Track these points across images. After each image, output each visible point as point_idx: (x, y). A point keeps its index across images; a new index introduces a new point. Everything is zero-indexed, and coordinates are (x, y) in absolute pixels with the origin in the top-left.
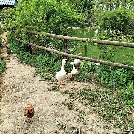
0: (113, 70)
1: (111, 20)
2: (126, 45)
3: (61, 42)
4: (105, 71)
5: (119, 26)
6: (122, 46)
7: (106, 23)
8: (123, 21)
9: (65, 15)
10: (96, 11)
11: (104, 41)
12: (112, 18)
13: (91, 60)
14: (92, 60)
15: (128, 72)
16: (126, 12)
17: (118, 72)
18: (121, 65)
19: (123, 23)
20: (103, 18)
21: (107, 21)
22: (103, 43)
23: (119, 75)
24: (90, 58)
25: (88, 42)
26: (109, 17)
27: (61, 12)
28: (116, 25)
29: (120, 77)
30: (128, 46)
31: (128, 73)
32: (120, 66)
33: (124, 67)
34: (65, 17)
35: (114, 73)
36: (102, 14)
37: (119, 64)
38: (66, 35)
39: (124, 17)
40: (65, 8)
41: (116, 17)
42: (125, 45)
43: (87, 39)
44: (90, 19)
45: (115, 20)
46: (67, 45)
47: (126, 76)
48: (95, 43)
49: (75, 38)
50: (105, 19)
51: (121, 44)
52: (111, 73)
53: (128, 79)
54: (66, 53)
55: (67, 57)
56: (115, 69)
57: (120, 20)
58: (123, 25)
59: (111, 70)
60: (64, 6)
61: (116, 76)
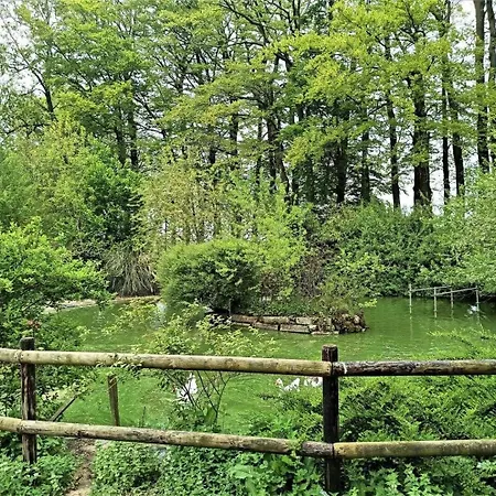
0: (220, 461)
1: (202, 274)
2: (246, 367)
3: (9, 374)
4: (192, 472)
5: (228, 291)
6: (236, 370)
7: (185, 284)
8: (237, 276)
9: (29, 271)
10: (149, 243)
11: (174, 359)
12: (204, 267)
13: (134, 437)
14: (137, 434)
15: (269, 461)
16: (242, 248)
17: (238, 470)
18: (243, 438)
19: (240, 281)
20: (174, 268)
21: (190, 277)
22: (173, 364)
23: (243, 481)
24: (129, 429)
25: (119, 366)
26: (194, 264)
27: (11, 258)
28: (218, 289)
29: (247, 485)
30: (251, 370)
31: (269, 468)
32: (241, 446)
33: (254, 446)
34: (27, 277)
35: (225, 476)
36: (172, 255)
37: (235, 436)
38: (29, 346)
39: (238, 262)
40: (27, 247)
41: (217, 263)
42: (242, 366)
43: (113, 355)
44: (134, 271)
45: (213, 272)
46: (31, 386)
47: (265, 480)
48: (144, 366)
49: (68, 356)
50: (183, 271)
51: (230, 365)
52: (215, 474)
53: (274, 489)
54: (31, 417)
55: (34, 435)
56: (226, 457)
57: (229, 273)
58: (242, 287)
59: (214, 462)
60: (24, 241)
61: (234, 487)
